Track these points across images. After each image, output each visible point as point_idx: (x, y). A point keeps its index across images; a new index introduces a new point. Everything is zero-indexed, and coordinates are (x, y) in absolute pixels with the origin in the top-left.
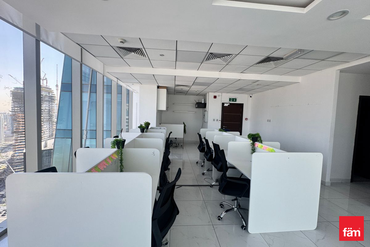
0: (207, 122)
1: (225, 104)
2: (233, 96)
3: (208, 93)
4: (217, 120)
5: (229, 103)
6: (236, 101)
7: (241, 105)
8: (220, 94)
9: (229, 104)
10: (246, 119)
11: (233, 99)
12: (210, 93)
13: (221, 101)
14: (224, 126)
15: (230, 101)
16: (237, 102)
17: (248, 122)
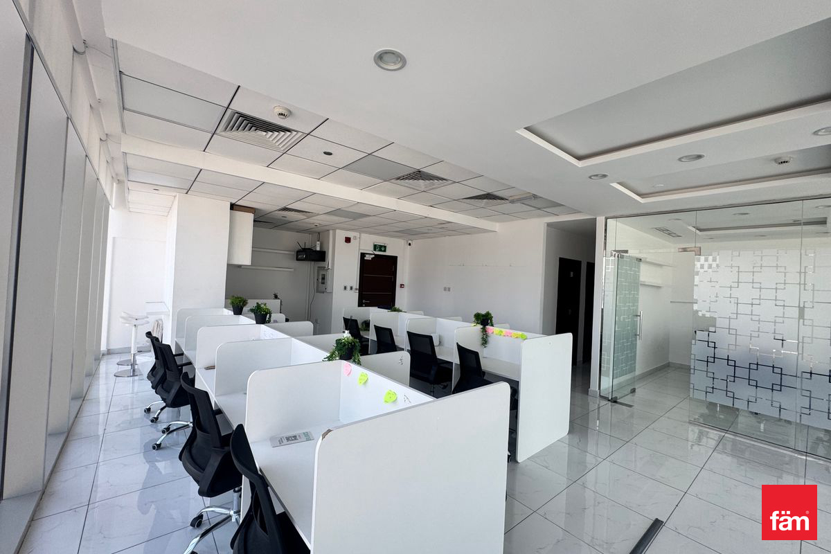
0: (332, 293)
1: (367, 256)
2: (380, 240)
3: (334, 230)
4: (351, 288)
5: (374, 254)
6: (385, 251)
7: (393, 260)
8: (357, 234)
9: (373, 256)
10: (402, 286)
11: (381, 246)
12: (337, 231)
13: (359, 249)
14: (364, 301)
15: (375, 250)
16: (388, 253)
17: (405, 290)
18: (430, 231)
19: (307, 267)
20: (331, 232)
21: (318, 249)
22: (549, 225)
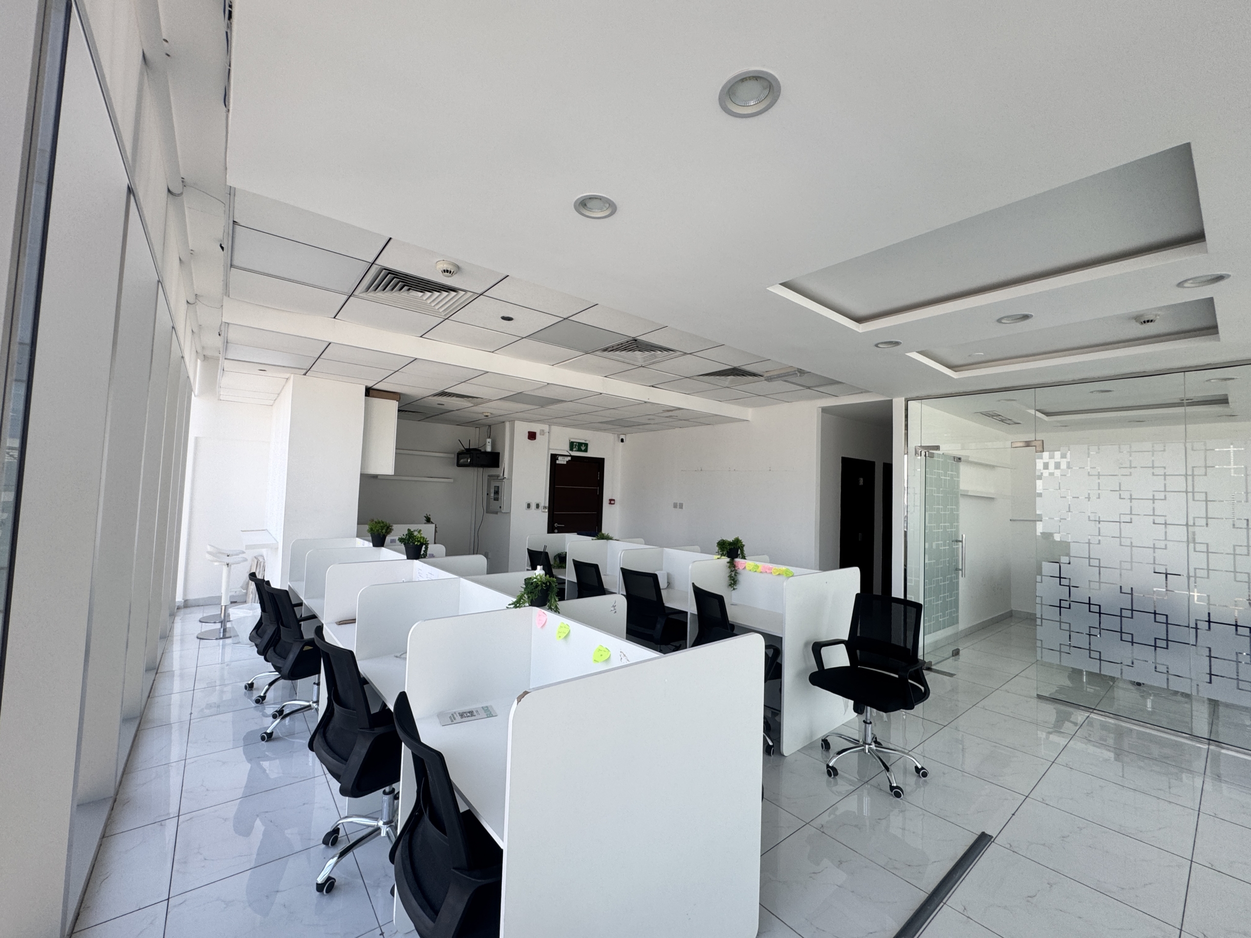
0: (509, 513)
1: (560, 458)
2: (579, 435)
3: (512, 422)
4: (538, 506)
5: (570, 456)
6: (586, 451)
7: (598, 464)
8: (545, 427)
9: (569, 458)
10: (612, 502)
11: (580, 444)
12: (517, 423)
13: (549, 449)
14: (556, 525)
15: (571, 449)
16: (591, 453)
17: (617, 507)
18: (652, 422)
19: (473, 476)
20: (507, 425)
21: (489, 449)
22: (825, 410)
